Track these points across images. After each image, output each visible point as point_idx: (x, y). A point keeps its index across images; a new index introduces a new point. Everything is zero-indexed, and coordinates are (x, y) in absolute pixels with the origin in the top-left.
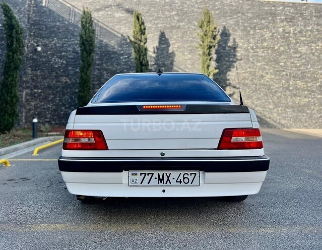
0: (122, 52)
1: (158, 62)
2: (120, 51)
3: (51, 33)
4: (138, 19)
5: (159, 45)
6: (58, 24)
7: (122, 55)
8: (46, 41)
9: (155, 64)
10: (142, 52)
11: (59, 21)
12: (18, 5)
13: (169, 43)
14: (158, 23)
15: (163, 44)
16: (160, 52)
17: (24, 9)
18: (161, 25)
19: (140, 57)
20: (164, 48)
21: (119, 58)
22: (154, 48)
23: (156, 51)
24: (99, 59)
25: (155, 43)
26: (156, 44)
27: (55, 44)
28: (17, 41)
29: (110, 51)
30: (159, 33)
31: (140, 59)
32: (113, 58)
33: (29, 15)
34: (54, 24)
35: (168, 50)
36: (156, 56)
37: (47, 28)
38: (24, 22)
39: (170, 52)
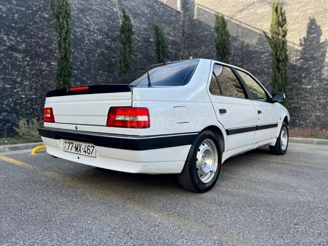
0: (263, 50)
1: (306, 55)
2: (261, 49)
3: (200, 42)
4: (276, 10)
5: (308, 35)
6: (206, 33)
7: (263, 53)
8: (196, 50)
9: (301, 58)
10: (279, 47)
11: (207, 30)
12: (173, 23)
13: (321, 30)
14: (308, 9)
15: (312, 34)
16: (308, 44)
17: (179, 25)
18: (312, 10)
19: (276, 53)
20: (314, 38)
21: (260, 57)
22: (300, 40)
23: (303, 43)
25: (302, 34)
26: (304, 34)
27: (203, 52)
28: (163, 53)
29: (251, 51)
30: (308, 21)
31: (276, 55)
32: (253, 58)
33: (183, 30)
34: (202, 34)
35: (319, 39)
36: (303, 49)
37: (197, 38)
38: (179, 37)
39: (321, 41)
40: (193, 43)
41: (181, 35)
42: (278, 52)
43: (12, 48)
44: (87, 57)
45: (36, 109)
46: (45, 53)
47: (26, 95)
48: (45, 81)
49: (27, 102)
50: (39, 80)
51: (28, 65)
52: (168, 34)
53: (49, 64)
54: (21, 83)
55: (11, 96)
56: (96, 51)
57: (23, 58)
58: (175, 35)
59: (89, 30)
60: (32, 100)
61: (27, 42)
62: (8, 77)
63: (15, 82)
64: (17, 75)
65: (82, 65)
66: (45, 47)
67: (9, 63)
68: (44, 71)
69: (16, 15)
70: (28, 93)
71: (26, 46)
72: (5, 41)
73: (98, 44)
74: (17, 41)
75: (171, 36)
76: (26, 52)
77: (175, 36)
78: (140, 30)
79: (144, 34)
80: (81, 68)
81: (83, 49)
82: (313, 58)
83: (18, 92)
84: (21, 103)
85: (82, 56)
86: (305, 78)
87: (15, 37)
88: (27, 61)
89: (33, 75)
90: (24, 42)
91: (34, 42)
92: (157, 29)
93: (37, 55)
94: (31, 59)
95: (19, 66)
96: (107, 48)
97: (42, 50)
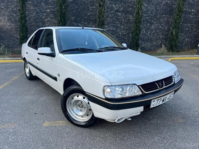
43: (117, 11)
44: (155, 8)
45: (126, 39)
46: (132, 10)
47: (122, 33)
48: (131, 25)
49: (122, 36)
50: (128, 25)
51: (123, 18)
53: (133, 16)
54: (120, 27)
55: (115, 34)
56: (161, 3)
57: (121, 15)
60: (124, 35)
61: (124, 7)
62: (115, 25)
63: (118, 27)
64: (118, 24)
65: (152, 13)
66: (132, 7)
67: (115, 18)
68: (130, 20)
70: (123, 32)
71: (123, 8)
72: (114, 8)
74: (120, 7)
76: (123, 11)
80: (151, 15)
81: (154, 3)
83: (118, 31)
84: (119, 37)
85: (153, 8)
87: (118, 5)
88: (123, 16)
89: (125, 22)
90: (122, 7)
91: (127, 6)
93: (128, 12)
94: (125, 15)
95: (120, 19)
97: (130, 9)
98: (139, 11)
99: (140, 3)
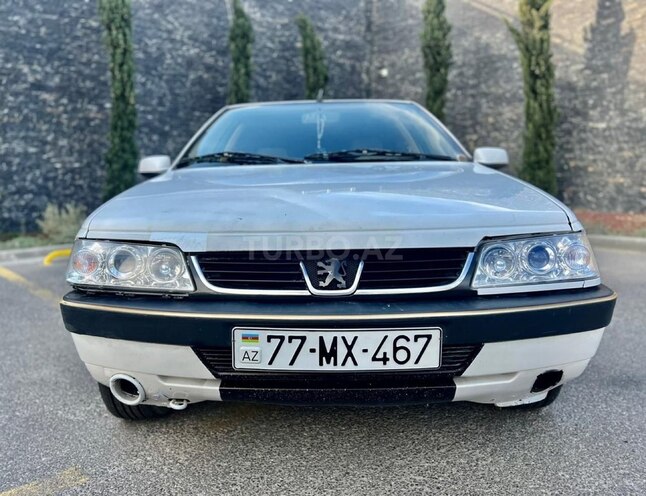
1: (594, 62)
3: (401, 40)
5: (598, 22)
6: (410, 21)
8: (393, 57)
9: (586, 68)
11: (412, 16)
12: (344, 8)
15: (606, 18)
16: (599, 38)
17: (358, 10)
20: (609, 26)
22: (585, 30)
23: (589, 36)
24: (475, 76)
25: (587, 19)
26: (591, 19)
27: (406, 60)
29: (493, 55)
31: (530, 66)
32: (497, 70)
33: (368, 18)
34: (403, 24)
35: (619, 29)
36: (589, 49)
37: (395, 34)
38: (358, 34)
39: (623, 33)
40: (388, 43)
41: (363, 29)
42: (533, 59)
43: (38, 86)
44: (171, 90)
45: (81, 187)
46: (94, 89)
47: (63, 163)
48: (96, 137)
49: (64, 174)
50: (86, 136)
51: (65, 112)
52: (336, 30)
53: (101, 108)
54: (54, 143)
55: (38, 167)
56: (186, 76)
57: (56, 101)
58: (350, 29)
59: (173, 41)
60: (73, 171)
61: (63, 74)
62: (32, 134)
63: (45, 143)
64: (48, 131)
65: (161, 103)
66: (93, 78)
67: (32, 111)
68: (93, 119)
69: (43, 30)
70: (67, 159)
71: (62, 80)
72: (25, 75)
73: (190, 64)
74: (47, 73)
75: (340, 33)
76: (61, 90)
77: (349, 31)
78: (275, 29)
79: (282, 36)
80: (160, 109)
81: (163, 75)
82: (608, 67)
83: (49, 159)
84: (55, 178)
85: (161, 87)
86: (594, 107)
87: (42, 66)
88: (63, 105)
89: (75, 128)
90: (57, 73)
91: (75, 72)
92: (303, 26)
93: (80, 94)
94: (71, 101)
95: (49, 114)
96: (209, 68)
97: (89, 84)
98: (124, 90)
99: (125, 67)
